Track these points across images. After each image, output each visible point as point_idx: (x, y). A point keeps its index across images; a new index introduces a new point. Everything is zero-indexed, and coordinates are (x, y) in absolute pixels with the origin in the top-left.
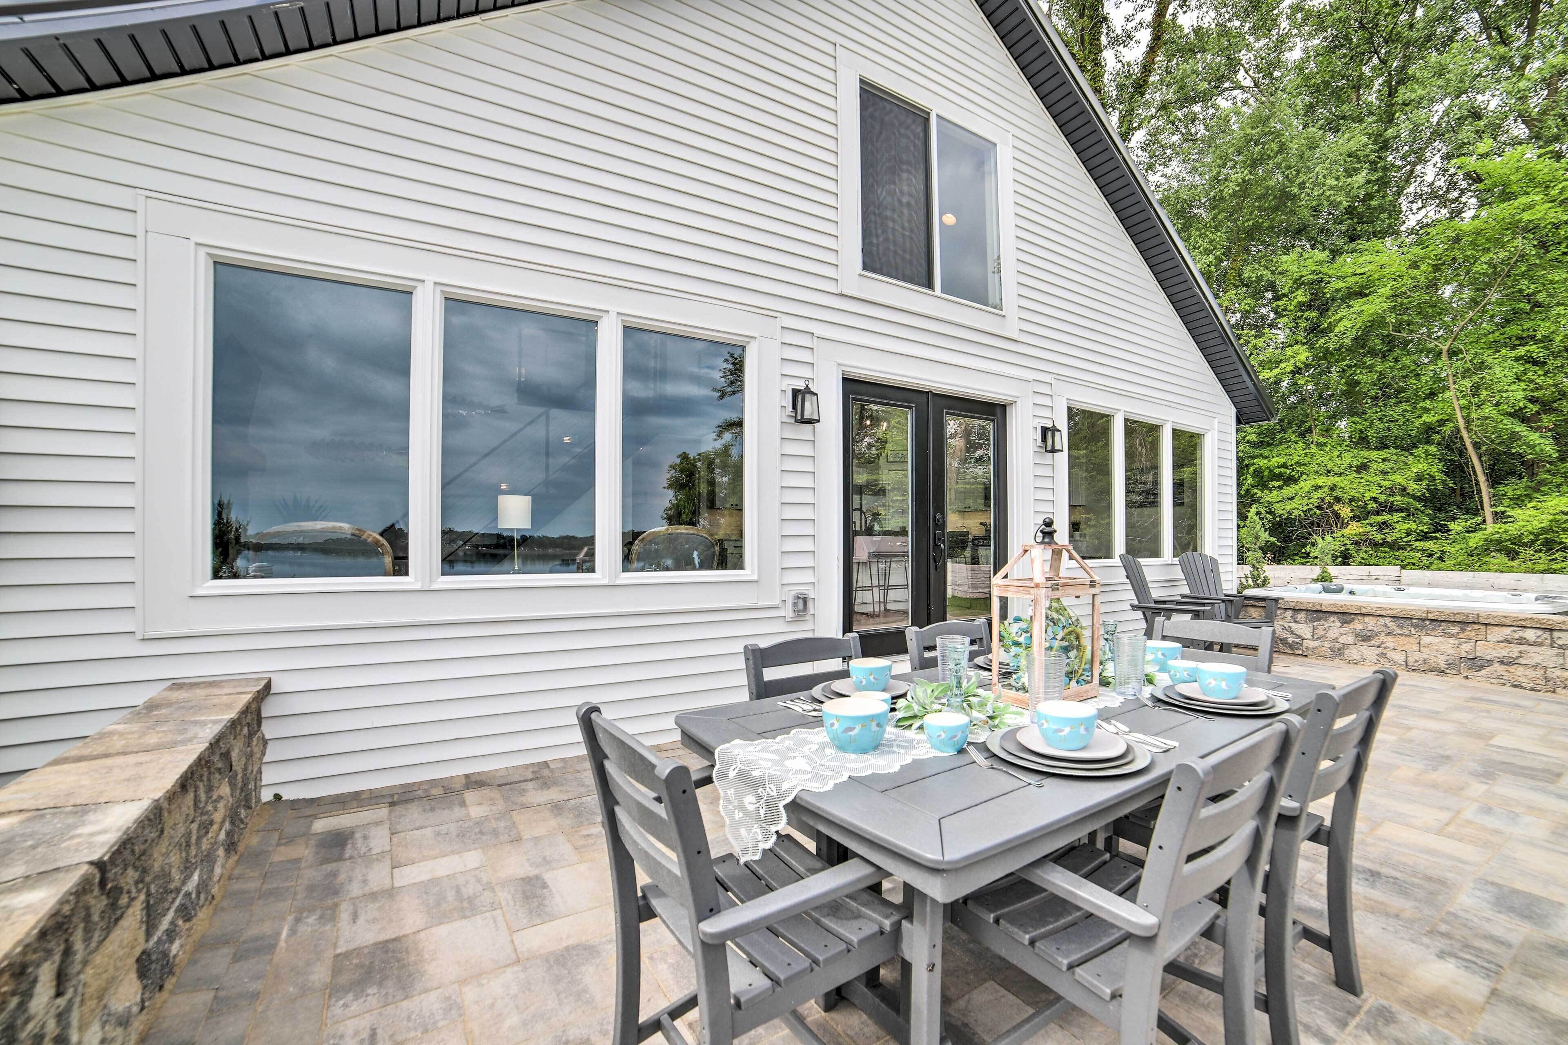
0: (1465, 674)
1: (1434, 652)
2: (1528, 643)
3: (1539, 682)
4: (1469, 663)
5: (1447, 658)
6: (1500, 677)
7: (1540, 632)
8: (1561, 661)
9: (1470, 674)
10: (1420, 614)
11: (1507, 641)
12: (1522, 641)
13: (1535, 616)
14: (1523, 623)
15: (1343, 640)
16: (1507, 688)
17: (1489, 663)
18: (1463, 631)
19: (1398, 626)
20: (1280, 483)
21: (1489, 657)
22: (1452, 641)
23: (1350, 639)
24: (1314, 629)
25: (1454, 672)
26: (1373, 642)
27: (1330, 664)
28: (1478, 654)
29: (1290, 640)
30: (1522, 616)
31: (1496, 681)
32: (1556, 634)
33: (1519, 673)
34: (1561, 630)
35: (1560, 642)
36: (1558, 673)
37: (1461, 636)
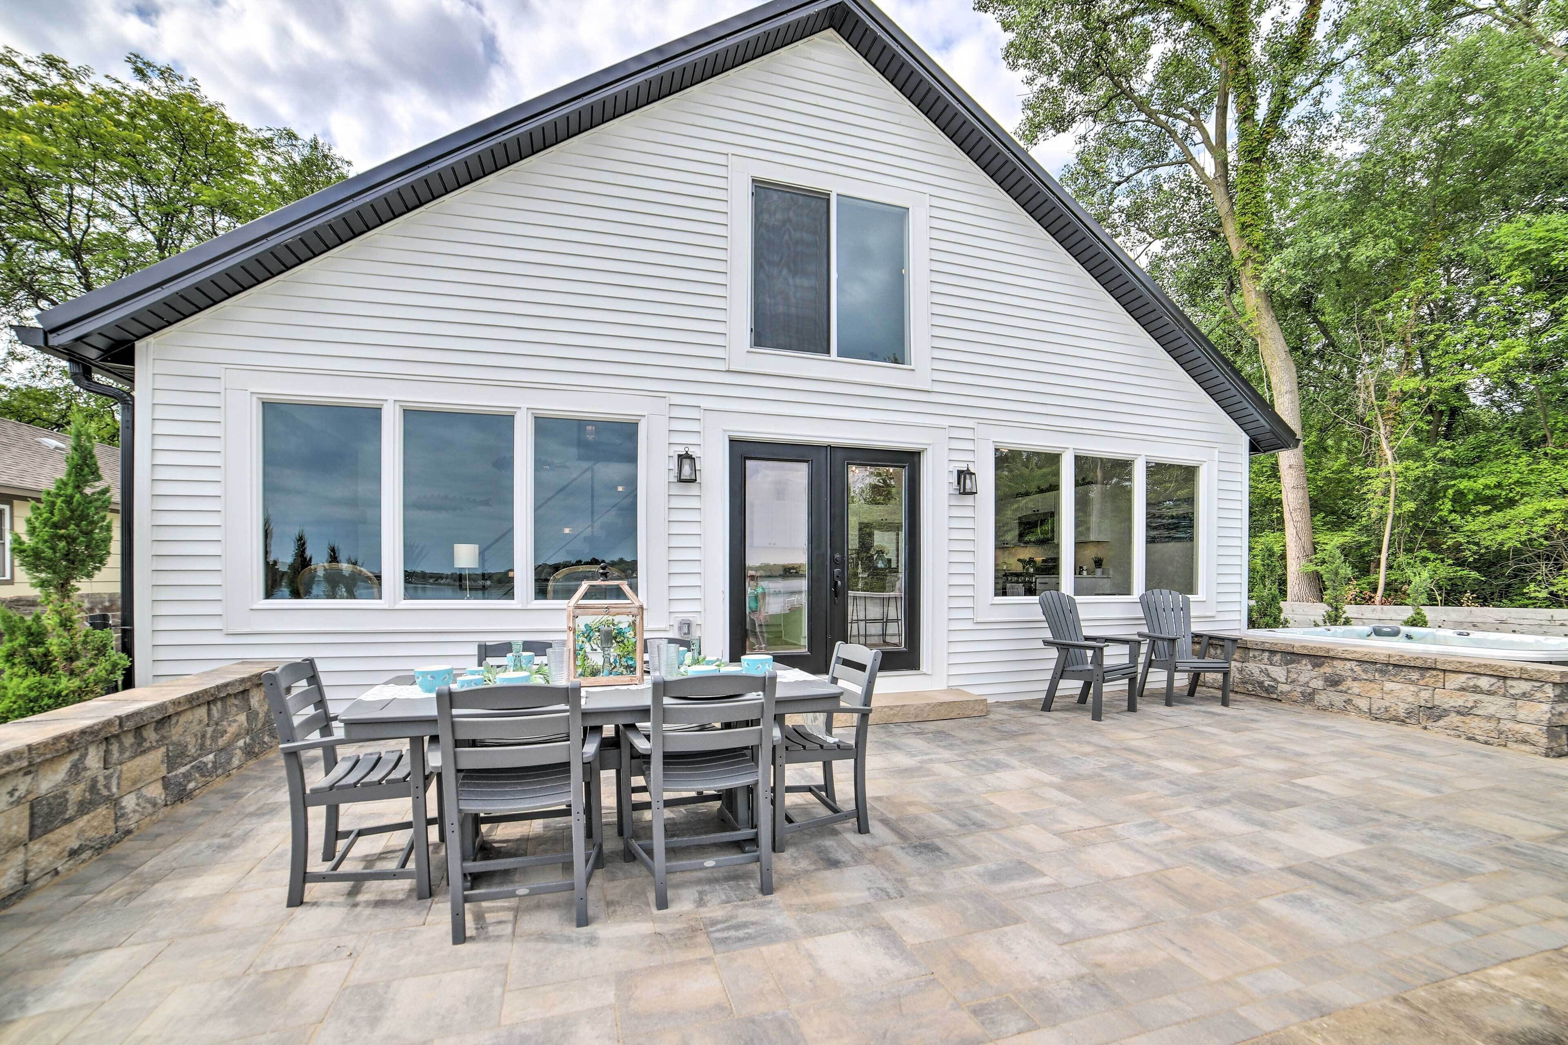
0: (1424, 724)
1: (1394, 700)
2: (1482, 692)
3: (1493, 734)
4: (1428, 712)
5: (1407, 706)
6: (1456, 728)
7: (1494, 680)
8: (1513, 712)
9: (1429, 724)
10: (1382, 658)
11: (1463, 689)
12: (1476, 690)
13: (1488, 662)
14: (1477, 670)
15: (1314, 684)
16: (1462, 741)
17: (1445, 713)
18: (1423, 677)
19: (1363, 671)
20: (1489, 508)
21: (1446, 706)
22: (1412, 688)
23: (1318, 684)
24: (1288, 672)
25: (1413, 721)
26: (1340, 688)
27: (1300, 709)
28: (1436, 703)
29: (1266, 684)
30: (1476, 662)
31: (1452, 732)
32: (1509, 683)
33: (1473, 725)
34: (1513, 678)
35: (1512, 691)
36: (1510, 725)
37: (1421, 682)
